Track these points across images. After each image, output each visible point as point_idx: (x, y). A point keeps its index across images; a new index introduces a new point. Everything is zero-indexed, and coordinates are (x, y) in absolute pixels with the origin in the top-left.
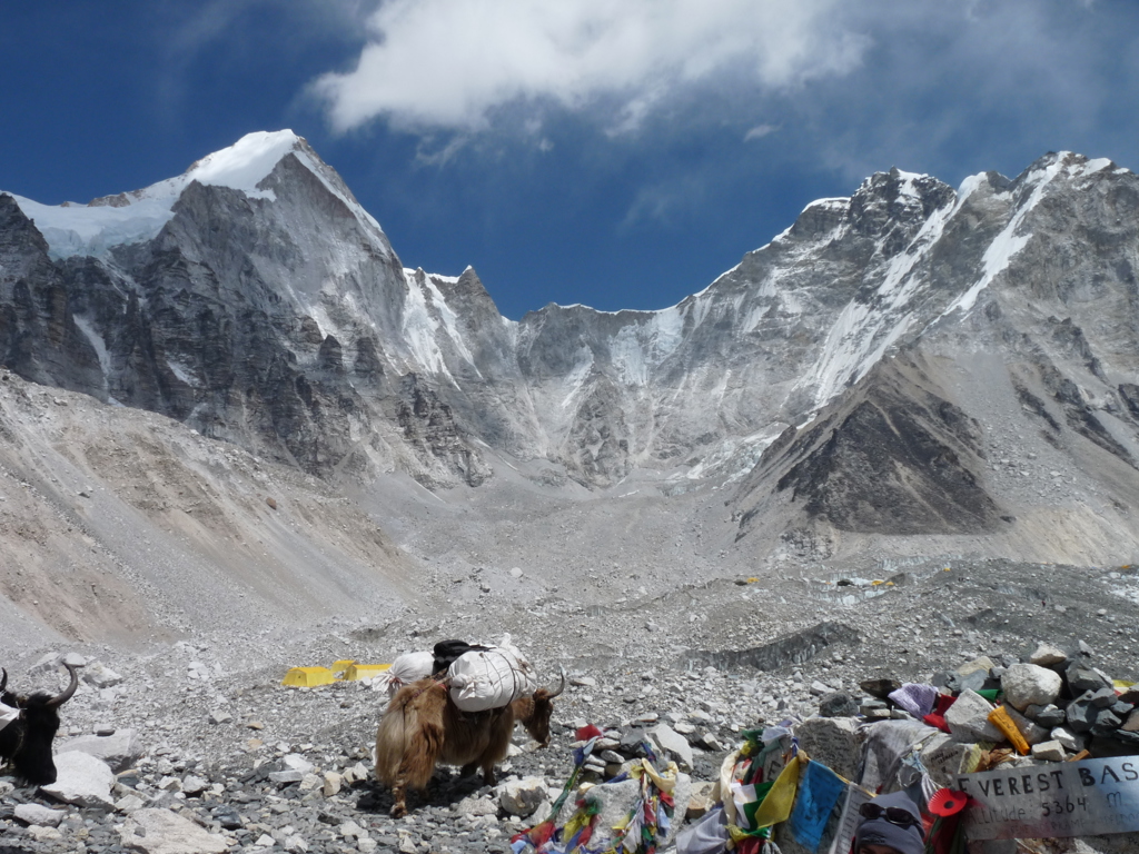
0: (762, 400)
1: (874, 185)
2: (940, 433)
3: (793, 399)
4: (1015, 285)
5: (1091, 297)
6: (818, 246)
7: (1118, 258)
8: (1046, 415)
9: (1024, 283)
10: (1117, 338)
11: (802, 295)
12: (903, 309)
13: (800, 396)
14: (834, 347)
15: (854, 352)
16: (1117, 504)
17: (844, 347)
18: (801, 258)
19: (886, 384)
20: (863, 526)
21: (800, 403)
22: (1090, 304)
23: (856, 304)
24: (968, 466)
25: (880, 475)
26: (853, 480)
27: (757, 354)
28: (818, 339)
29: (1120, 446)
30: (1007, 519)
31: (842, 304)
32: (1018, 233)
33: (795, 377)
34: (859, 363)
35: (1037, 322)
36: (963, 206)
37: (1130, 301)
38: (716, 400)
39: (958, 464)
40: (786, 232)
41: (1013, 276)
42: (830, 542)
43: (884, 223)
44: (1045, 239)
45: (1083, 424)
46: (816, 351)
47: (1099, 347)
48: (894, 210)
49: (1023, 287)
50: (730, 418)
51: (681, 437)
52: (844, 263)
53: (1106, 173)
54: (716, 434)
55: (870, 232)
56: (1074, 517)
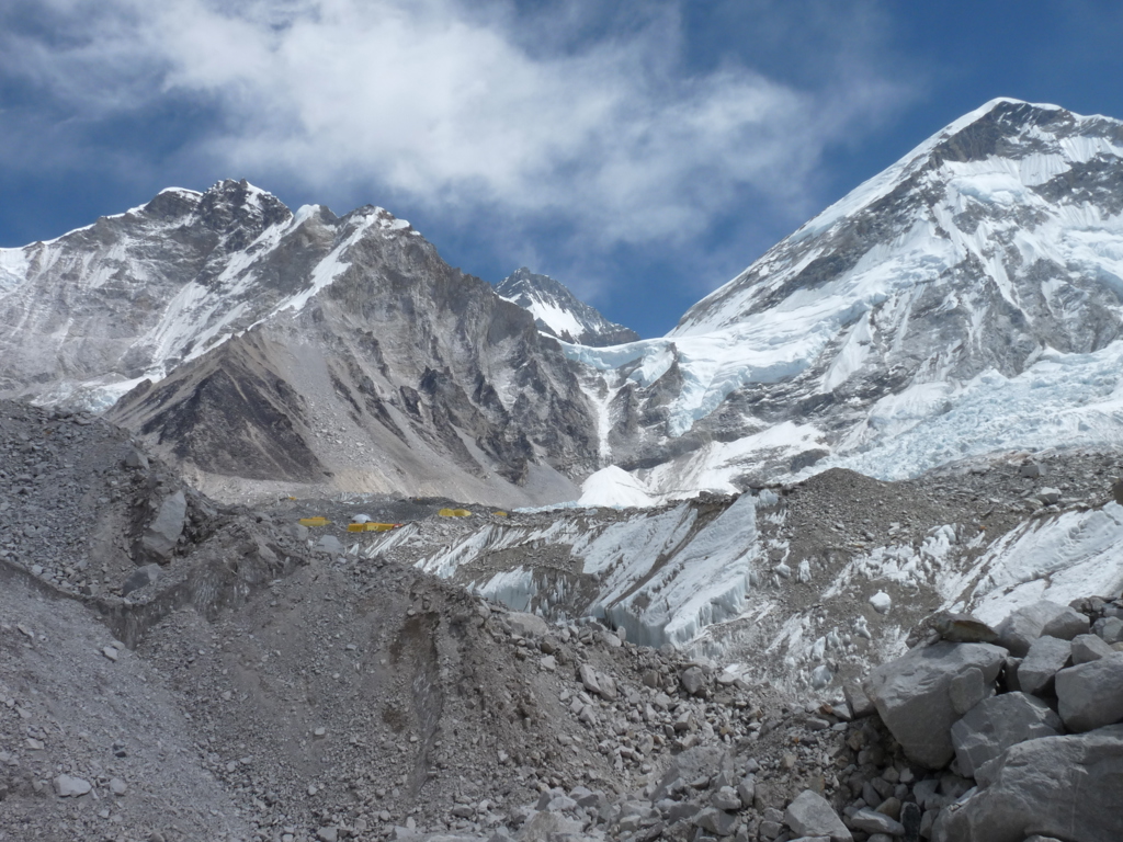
0: (101, 351)
1: (225, 188)
2: (277, 403)
3: (131, 355)
4: (334, 298)
5: (385, 319)
6: (168, 227)
7: (406, 295)
8: (352, 401)
9: (341, 298)
10: (400, 352)
11: (149, 266)
12: (239, 298)
13: (138, 353)
14: (174, 317)
15: (192, 324)
16: (399, 470)
17: (182, 319)
18: (152, 233)
19: (235, 358)
20: (223, 470)
21: (138, 359)
22: (384, 324)
23: (196, 284)
24: (298, 431)
25: (235, 431)
26: (213, 432)
27: (101, 309)
28: (159, 306)
29: (399, 430)
30: (328, 474)
31: (184, 281)
32: (342, 259)
33: (134, 336)
34: (196, 334)
35: (348, 330)
36: (299, 227)
37: (411, 328)
38: (56, 343)
39: (292, 429)
40: (142, 207)
41: (334, 291)
42: (196, 480)
43: (229, 222)
44: (359, 269)
45: (376, 411)
46: (156, 317)
47: (389, 357)
48: (239, 213)
49: (340, 302)
50: (69, 362)
51: (17, 373)
52: (190, 247)
53: (405, 232)
54: (53, 375)
55: (216, 226)
56: (372, 476)
